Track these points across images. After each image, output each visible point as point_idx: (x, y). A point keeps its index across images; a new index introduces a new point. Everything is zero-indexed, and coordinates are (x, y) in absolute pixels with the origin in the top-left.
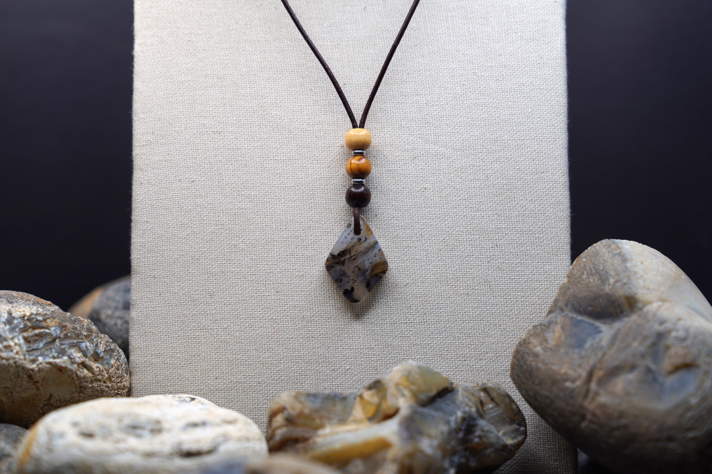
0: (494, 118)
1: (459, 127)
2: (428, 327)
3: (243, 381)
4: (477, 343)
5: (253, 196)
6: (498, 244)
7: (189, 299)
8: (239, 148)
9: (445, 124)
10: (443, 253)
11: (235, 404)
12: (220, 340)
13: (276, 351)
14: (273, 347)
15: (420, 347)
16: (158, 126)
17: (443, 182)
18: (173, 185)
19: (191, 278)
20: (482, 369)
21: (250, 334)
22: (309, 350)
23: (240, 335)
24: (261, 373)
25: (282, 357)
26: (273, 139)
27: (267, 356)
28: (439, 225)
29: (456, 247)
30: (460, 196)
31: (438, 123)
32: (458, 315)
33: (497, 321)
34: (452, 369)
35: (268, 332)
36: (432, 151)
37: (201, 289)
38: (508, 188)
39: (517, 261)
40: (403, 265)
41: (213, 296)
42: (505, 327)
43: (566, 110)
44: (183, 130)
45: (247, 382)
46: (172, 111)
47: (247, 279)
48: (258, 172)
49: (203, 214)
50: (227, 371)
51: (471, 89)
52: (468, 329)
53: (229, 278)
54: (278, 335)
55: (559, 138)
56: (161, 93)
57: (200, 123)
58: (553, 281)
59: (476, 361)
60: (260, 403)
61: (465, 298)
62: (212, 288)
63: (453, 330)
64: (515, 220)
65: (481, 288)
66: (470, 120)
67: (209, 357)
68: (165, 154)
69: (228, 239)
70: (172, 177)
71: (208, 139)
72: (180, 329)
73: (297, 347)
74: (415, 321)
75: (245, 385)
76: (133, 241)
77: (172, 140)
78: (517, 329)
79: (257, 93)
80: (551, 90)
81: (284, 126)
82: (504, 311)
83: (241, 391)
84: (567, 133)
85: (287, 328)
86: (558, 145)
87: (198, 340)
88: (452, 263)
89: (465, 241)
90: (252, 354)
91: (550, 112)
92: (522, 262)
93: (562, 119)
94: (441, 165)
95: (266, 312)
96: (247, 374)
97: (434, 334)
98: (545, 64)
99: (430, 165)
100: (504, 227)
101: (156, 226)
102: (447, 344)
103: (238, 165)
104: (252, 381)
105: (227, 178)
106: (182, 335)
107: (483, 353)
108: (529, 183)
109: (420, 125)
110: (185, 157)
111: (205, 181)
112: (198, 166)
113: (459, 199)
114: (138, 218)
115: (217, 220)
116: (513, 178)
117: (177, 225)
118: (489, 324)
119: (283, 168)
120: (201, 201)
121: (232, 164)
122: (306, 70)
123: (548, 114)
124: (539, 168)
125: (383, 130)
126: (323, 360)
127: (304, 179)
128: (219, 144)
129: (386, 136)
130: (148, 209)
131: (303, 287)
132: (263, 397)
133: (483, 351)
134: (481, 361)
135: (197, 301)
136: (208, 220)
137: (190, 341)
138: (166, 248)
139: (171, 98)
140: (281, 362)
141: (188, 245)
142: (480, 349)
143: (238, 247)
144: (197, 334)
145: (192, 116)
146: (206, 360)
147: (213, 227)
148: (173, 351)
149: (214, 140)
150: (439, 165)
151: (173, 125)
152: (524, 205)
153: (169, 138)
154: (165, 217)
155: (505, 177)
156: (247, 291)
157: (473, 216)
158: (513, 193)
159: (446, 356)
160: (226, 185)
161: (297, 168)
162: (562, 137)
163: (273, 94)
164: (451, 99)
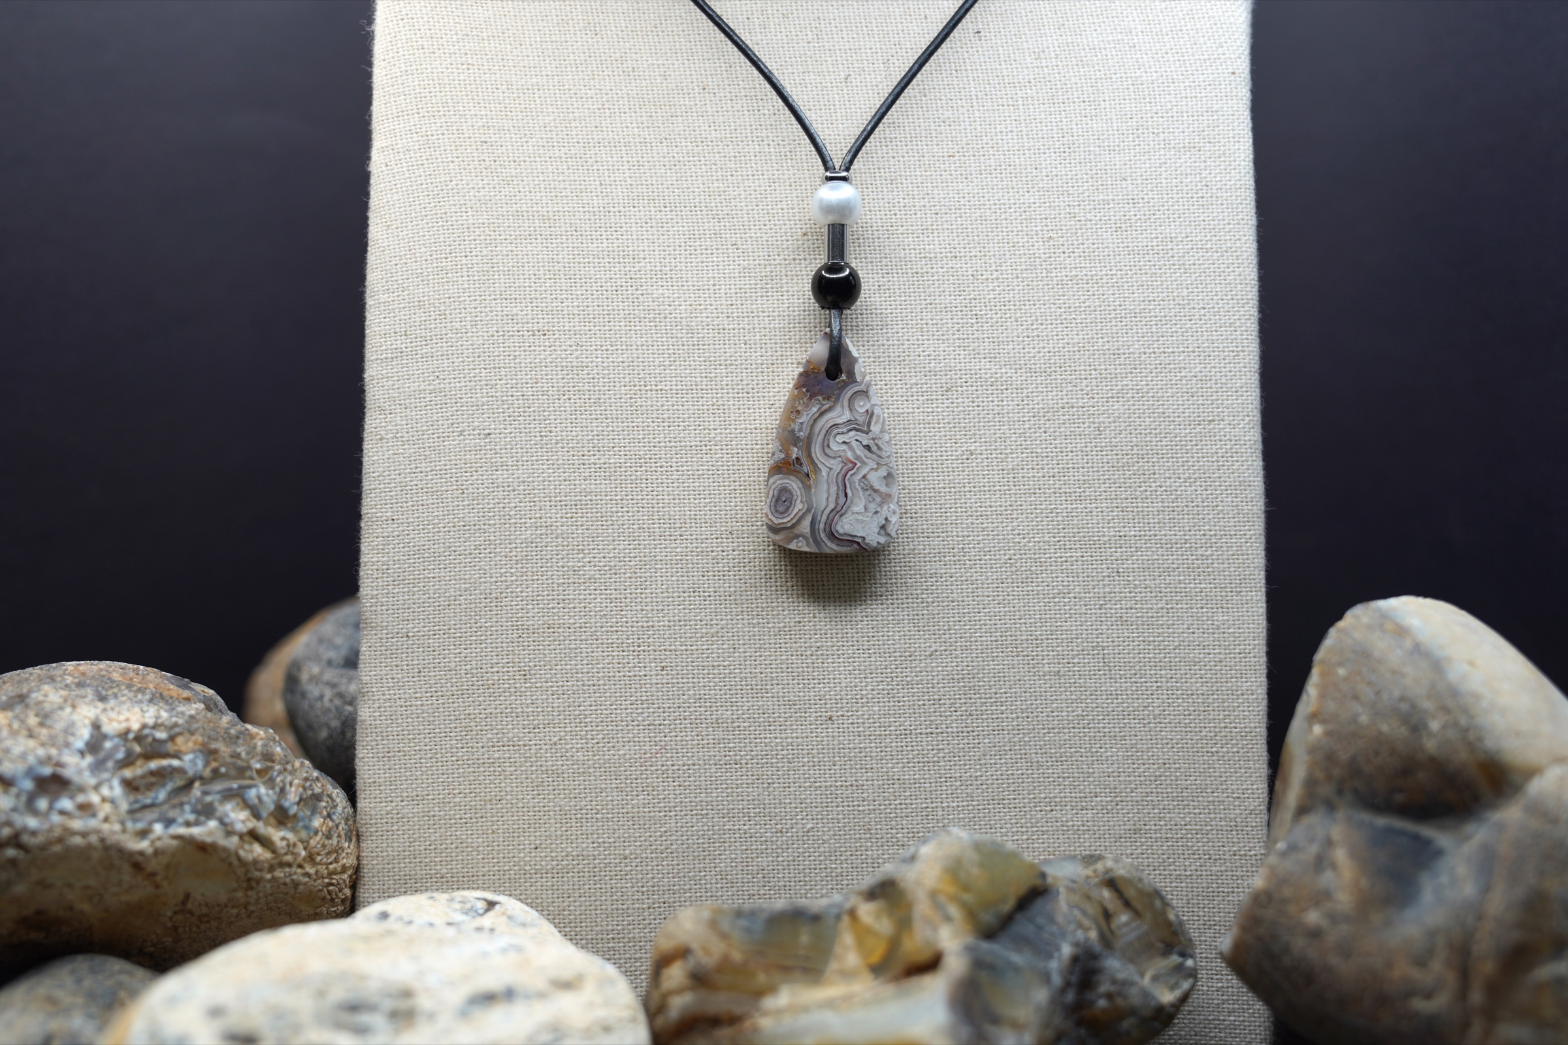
0: (1113, 307)
1: (1042, 324)
2: (976, 741)
3: (591, 853)
4: (1076, 775)
5: (612, 465)
6: (1121, 570)
7: (480, 683)
8: (584, 364)
9: (1013, 320)
10: (1008, 587)
11: (575, 902)
12: (543, 768)
13: (661, 792)
14: (655, 784)
15: (958, 783)
16: (418, 319)
17: (1008, 440)
18: (446, 443)
19: (483, 638)
20: (1085, 828)
21: (607, 757)
22: (729, 791)
23: (586, 758)
24: (629, 837)
25: (673, 804)
26: (656, 347)
27: (642, 801)
28: (1000, 528)
29: (1034, 576)
30: (1043, 469)
31: (998, 316)
32: (1037, 716)
33: (1117, 730)
34: (1024, 829)
35: (643, 751)
36: (986, 374)
37: (504, 661)
38: (1140, 452)
39: (1160, 606)
40: (925, 612)
41: (528, 677)
42: (1134, 742)
43: (1257, 294)
44: (469, 327)
45: (599, 855)
46: (446, 287)
47: (600, 641)
48: (625, 416)
49: (509, 503)
50: (559, 833)
51: (1066, 246)
52: (1058, 746)
53: (562, 638)
54: (664, 759)
55: (1243, 351)
56: (423, 250)
57: (505, 313)
58: (1232, 647)
59: (1074, 812)
60: (627, 900)
61: (1053, 681)
62: (527, 660)
63: (1028, 747)
64: (1156, 520)
65: (1086, 661)
66: (1063, 310)
67: (520, 805)
68: (431, 378)
69: (559, 557)
70: (446, 426)
71: (520, 347)
72: (460, 745)
73: (704, 783)
74: (949, 730)
75: (596, 861)
76: (364, 559)
77: (445, 348)
78: (1159, 746)
79: (624, 251)
80: (1227, 252)
81: (678, 320)
82: (1131, 709)
83: (587, 874)
84: (1258, 341)
85: (684, 743)
86: (1241, 365)
87: (497, 769)
88: (1027, 608)
89: (1053, 563)
90: (610, 798)
91: (1225, 297)
92: (1169, 606)
93: (1249, 311)
94: (1005, 403)
95: (640, 711)
96: (600, 840)
97: (988, 757)
98: (1214, 199)
99: (981, 404)
100: (1133, 533)
101: (411, 528)
102: (1015, 776)
103: (582, 401)
104: (610, 855)
105: (558, 429)
106: (465, 758)
107: (1088, 795)
108: (1184, 443)
109: (960, 321)
110: (473, 383)
111: (513, 435)
112: (499, 403)
113: (1040, 475)
114: (374, 511)
115: (538, 515)
116: (1150, 433)
117: (454, 527)
118: (1102, 734)
119: (676, 407)
120: (505, 476)
121: (570, 399)
122: (724, 204)
123: (1221, 302)
124: (1203, 412)
125: (885, 331)
126: (757, 810)
127: (719, 431)
128: (542, 357)
129: (891, 342)
130: (394, 493)
131: (716, 659)
132: (633, 887)
133: (1087, 790)
134: (1084, 812)
135: (496, 686)
136: (518, 516)
137: (482, 769)
138: (432, 575)
139: (444, 260)
140: (672, 814)
141: (477, 568)
142: (1082, 787)
143: (581, 573)
144: (496, 755)
145: (487, 297)
146: (515, 809)
147: (529, 532)
148: (447, 791)
149: (533, 348)
150: (1000, 403)
151: (449, 316)
152: (1173, 488)
153: (440, 345)
154: (431, 510)
155: (1136, 430)
156: (601, 666)
157: (1069, 510)
158: (1150, 464)
159: (1012, 801)
160: (557, 444)
161: (705, 407)
162: (1250, 349)
163: (657, 253)
164: (1024, 267)
